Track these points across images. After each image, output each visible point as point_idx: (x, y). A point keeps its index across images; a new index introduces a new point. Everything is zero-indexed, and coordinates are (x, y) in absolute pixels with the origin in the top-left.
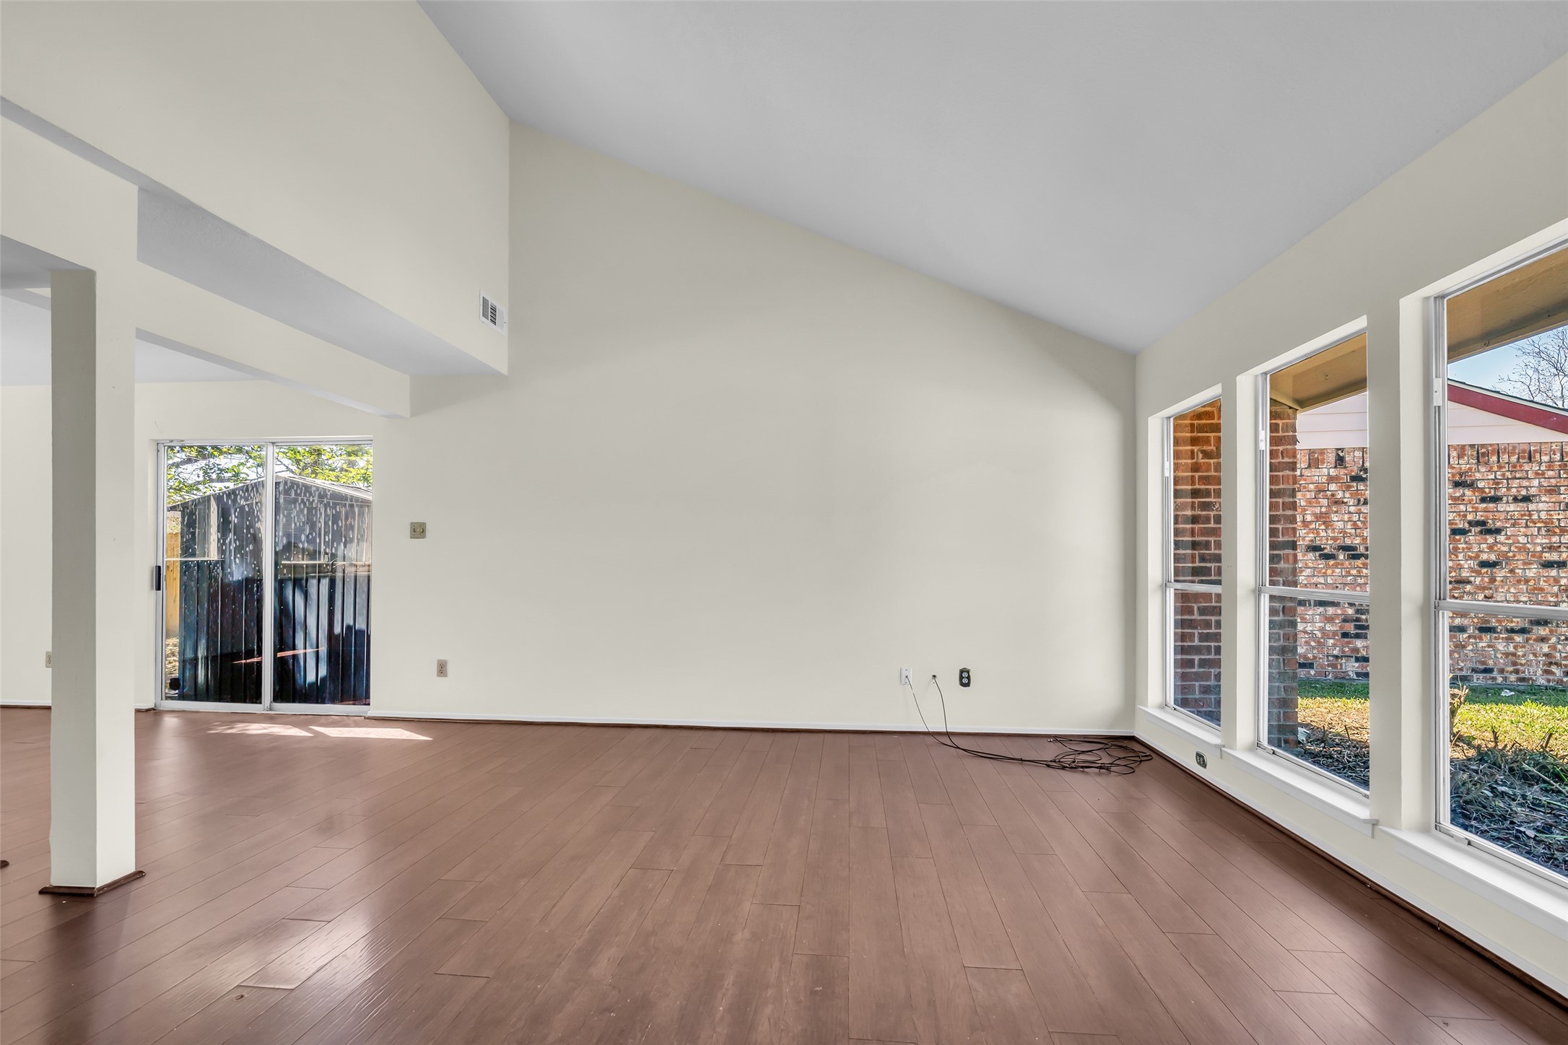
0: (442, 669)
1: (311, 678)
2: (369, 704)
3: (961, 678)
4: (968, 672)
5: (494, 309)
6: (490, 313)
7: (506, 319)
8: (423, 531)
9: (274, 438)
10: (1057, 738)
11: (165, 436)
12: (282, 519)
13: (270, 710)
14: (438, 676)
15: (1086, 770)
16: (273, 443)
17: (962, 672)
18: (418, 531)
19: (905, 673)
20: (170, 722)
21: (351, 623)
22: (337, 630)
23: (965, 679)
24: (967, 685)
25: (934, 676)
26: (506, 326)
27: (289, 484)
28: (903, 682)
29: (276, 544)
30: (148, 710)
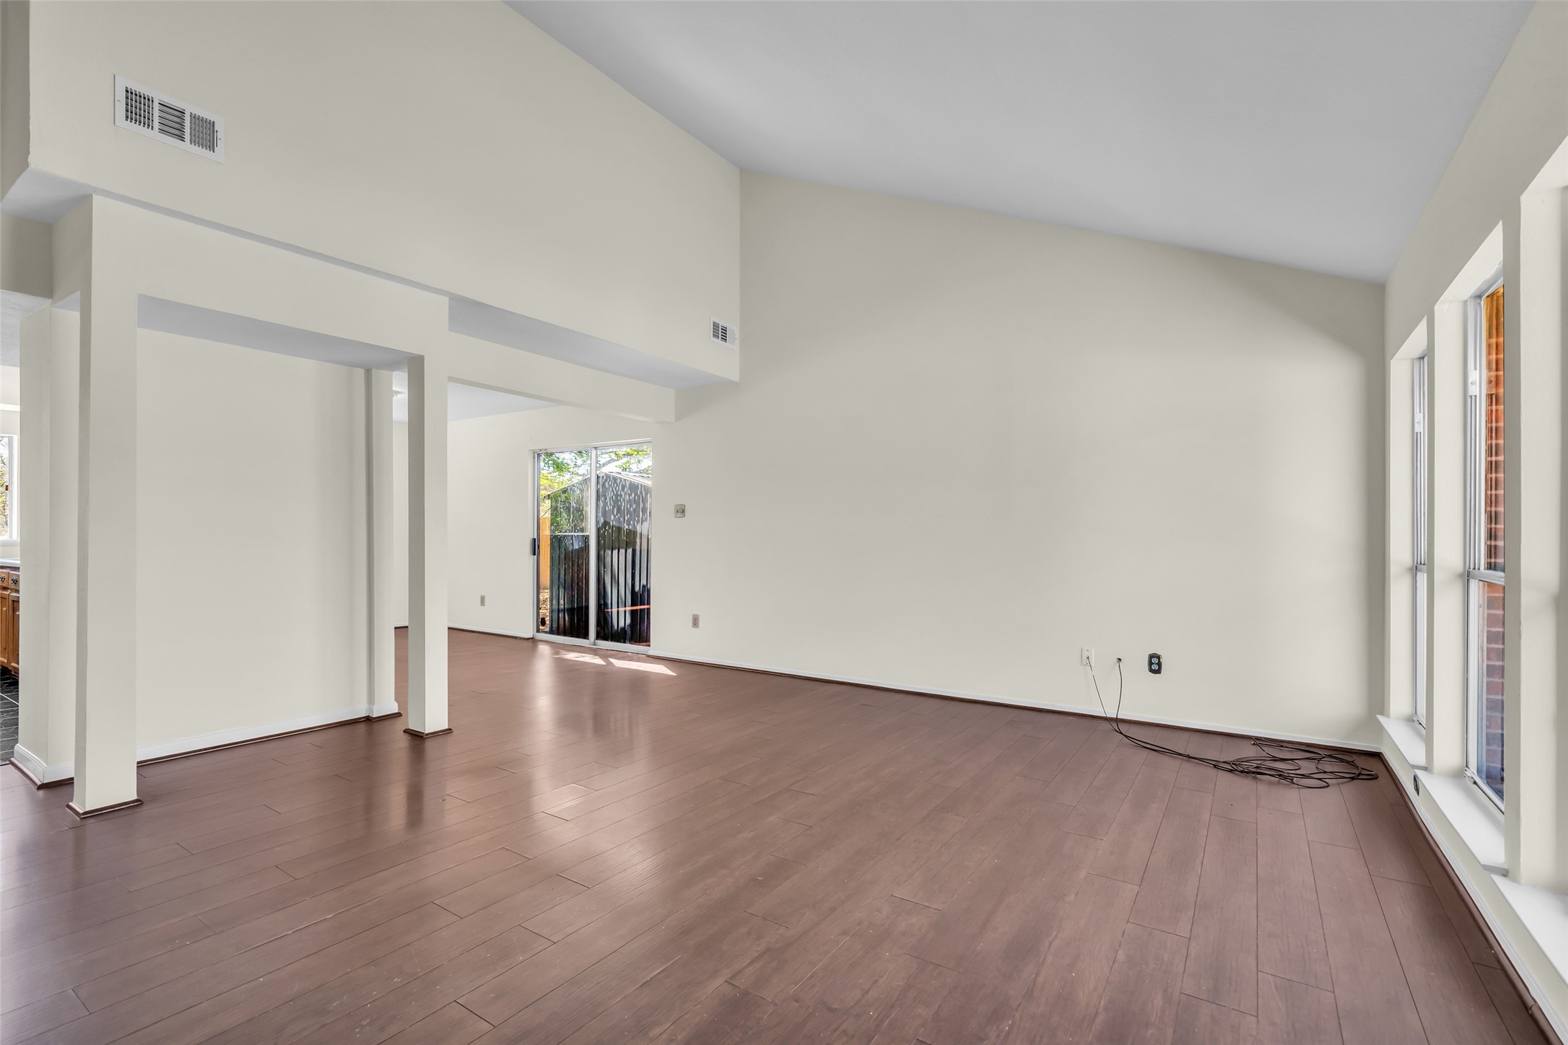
0: (695, 622)
1: (621, 624)
2: (649, 646)
3: (1151, 664)
4: (1159, 657)
5: (724, 330)
6: (721, 333)
7: (737, 336)
8: (683, 511)
9: (596, 444)
10: (1258, 741)
11: (537, 447)
12: (601, 504)
13: (594, 645)
14: (693, 627)
15: (1258, 776)
16: (595, 448)
17: (1151, 657)
18: (681, 511)
19: (1085, 654)
20: (544, 649)
21: (645, 584)
22: (637, 589)
23: (1155, 664)
24: (1158, 671)
25: (1120, 660)
26: (737, 342)
27: (605, 478)
28: (1084, 663)
29: (597, 522)
30: (529, 639)
